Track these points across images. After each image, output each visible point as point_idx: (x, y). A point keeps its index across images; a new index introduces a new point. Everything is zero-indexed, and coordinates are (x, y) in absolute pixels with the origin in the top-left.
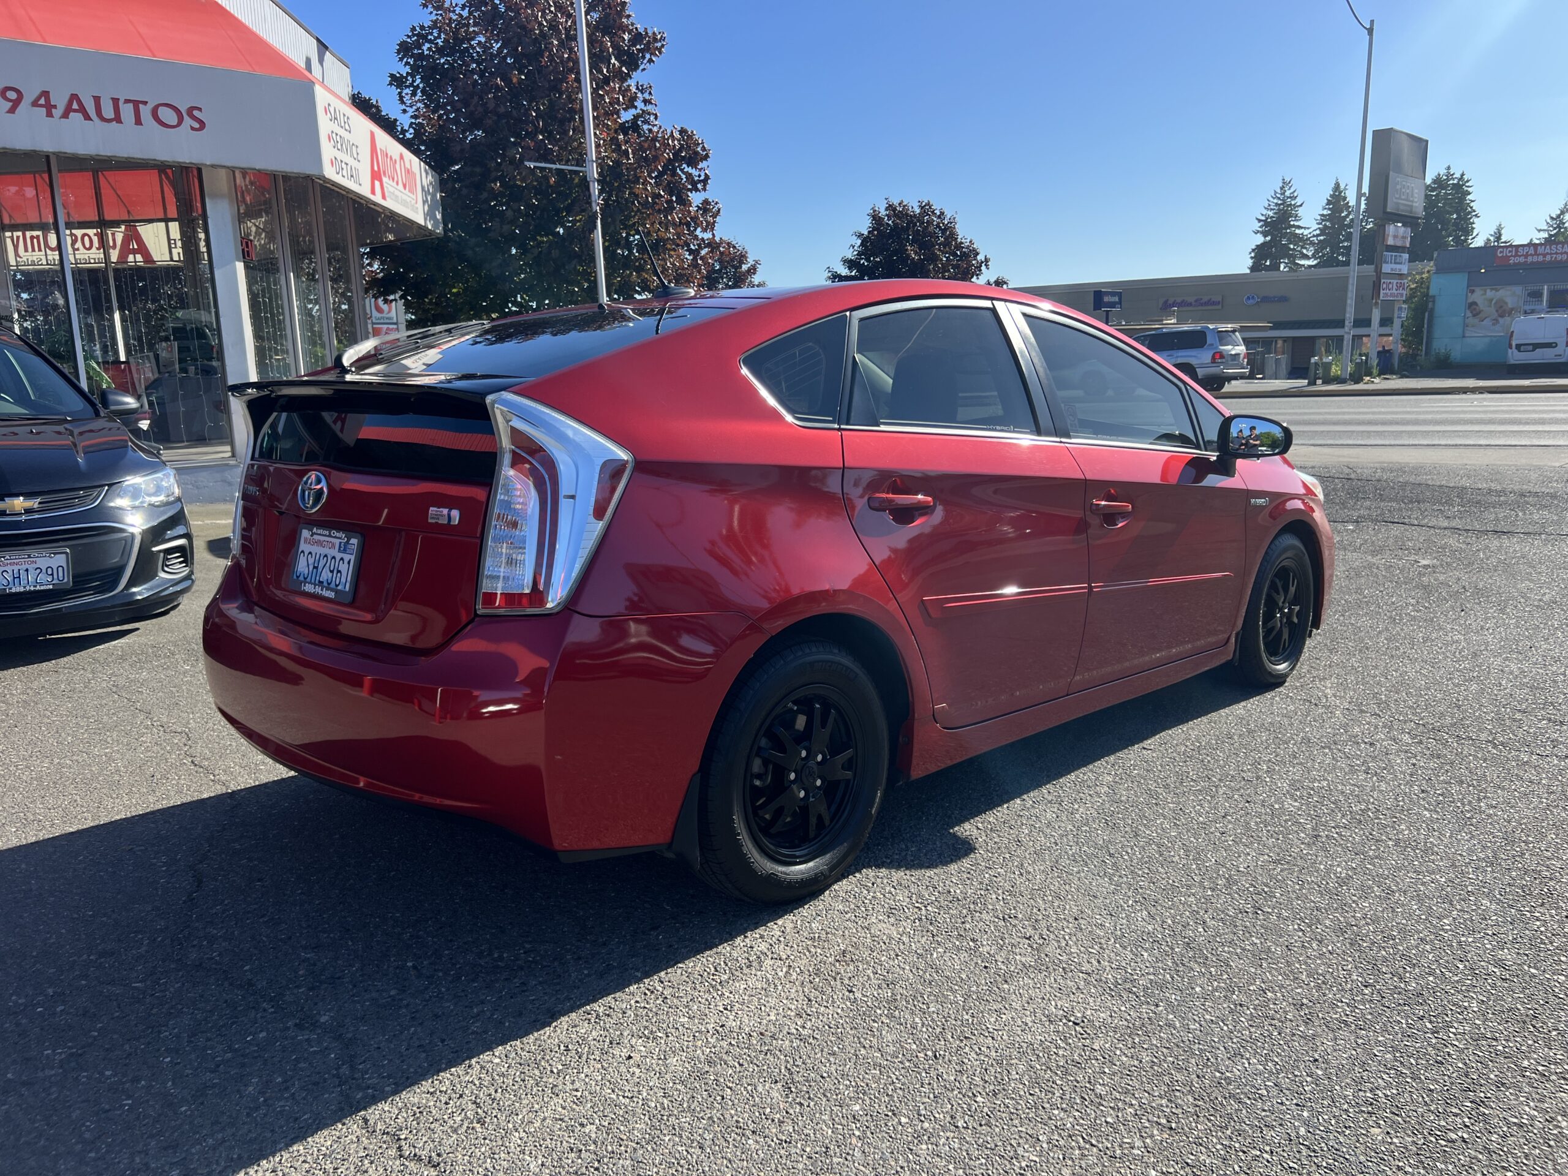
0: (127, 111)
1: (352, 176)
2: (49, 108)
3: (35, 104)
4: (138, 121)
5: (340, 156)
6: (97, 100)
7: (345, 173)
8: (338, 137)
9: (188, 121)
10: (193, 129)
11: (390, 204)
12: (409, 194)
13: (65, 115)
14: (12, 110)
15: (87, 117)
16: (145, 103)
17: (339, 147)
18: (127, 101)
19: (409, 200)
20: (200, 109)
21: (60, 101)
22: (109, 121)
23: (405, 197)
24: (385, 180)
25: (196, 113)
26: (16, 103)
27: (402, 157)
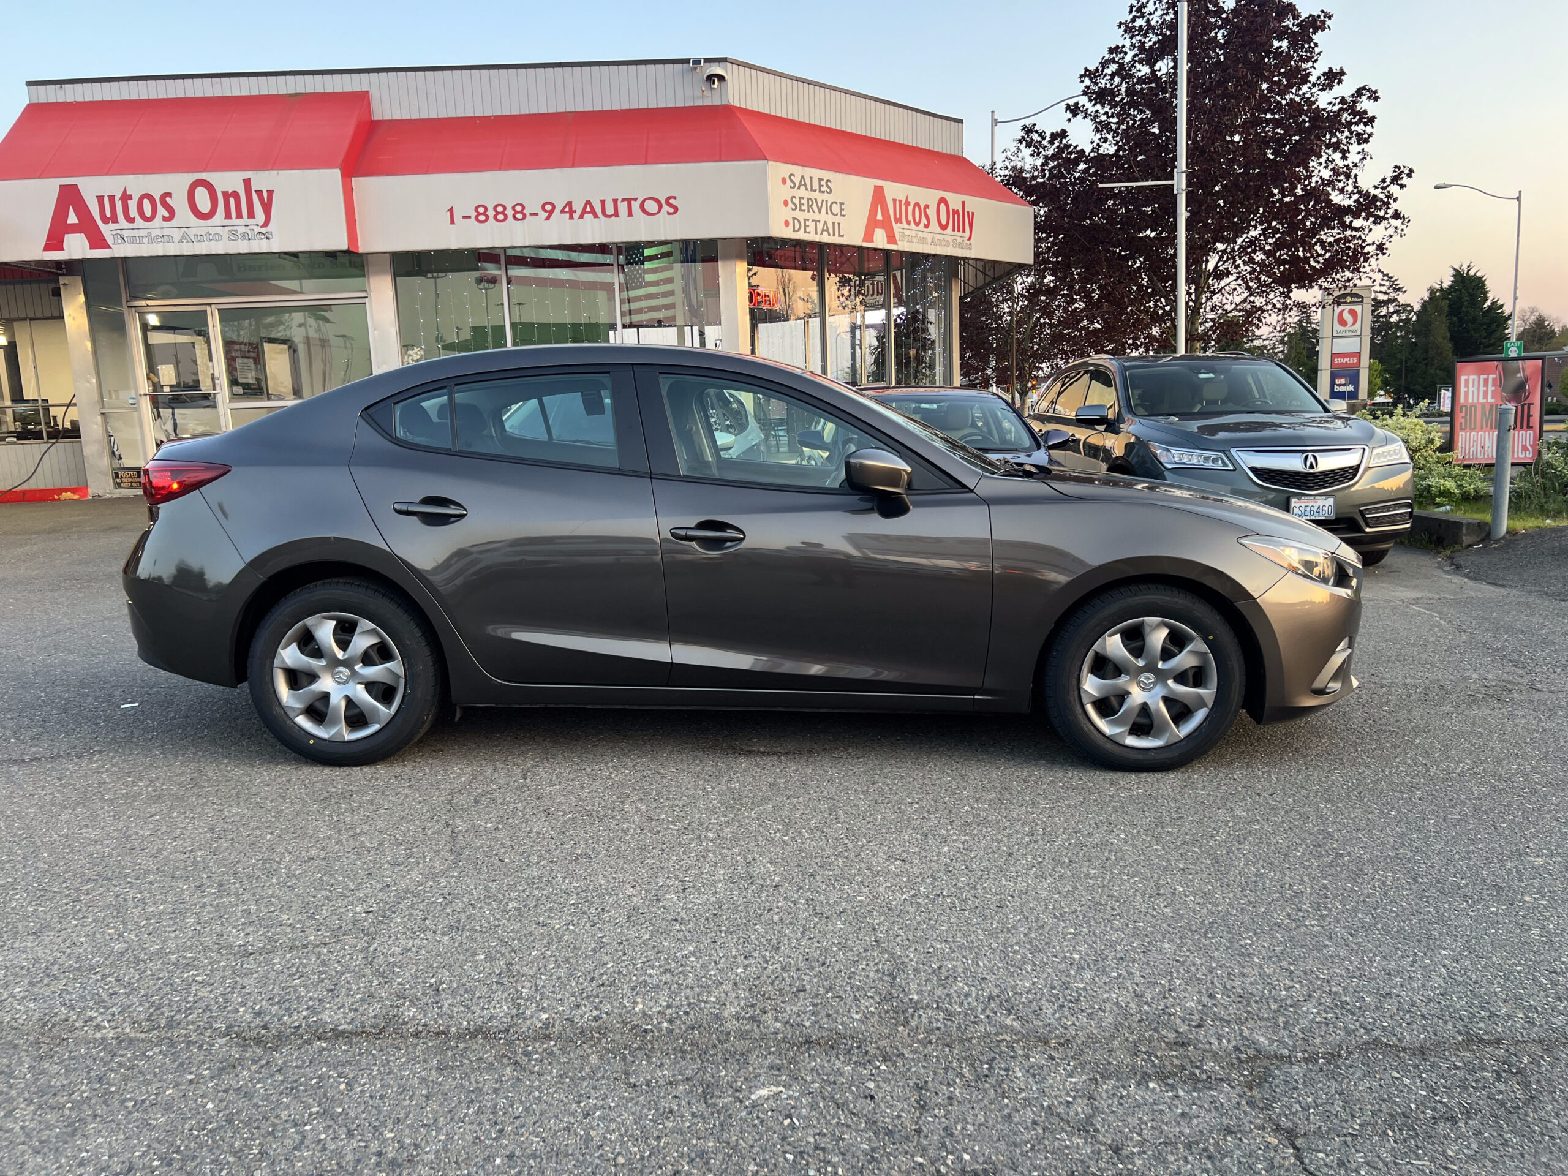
0: (623, 207)
1: (828, 230)
2: (571, 212)
3: (563, 211)
4: (630, 214)
5: (801, 216)
6: (603, 202)
7: (811, 228)
8: (804, 201)
9: (666, 208)
10: (669, 213)
11: (904, 246)
12: (956, 233)
13: (581, 217)
14: (548, 218)
15: (596, 216)
16: (636, 199)
17: (805, 207)
18: (623, 200)
19: (950, 239)
20: (675, 198)
21: (578, 207)
22: (610, 216)
23: (937, 237)
24: (896, 227)
25: (672, 201)
26: (551, 212)
27: (943, 200)
